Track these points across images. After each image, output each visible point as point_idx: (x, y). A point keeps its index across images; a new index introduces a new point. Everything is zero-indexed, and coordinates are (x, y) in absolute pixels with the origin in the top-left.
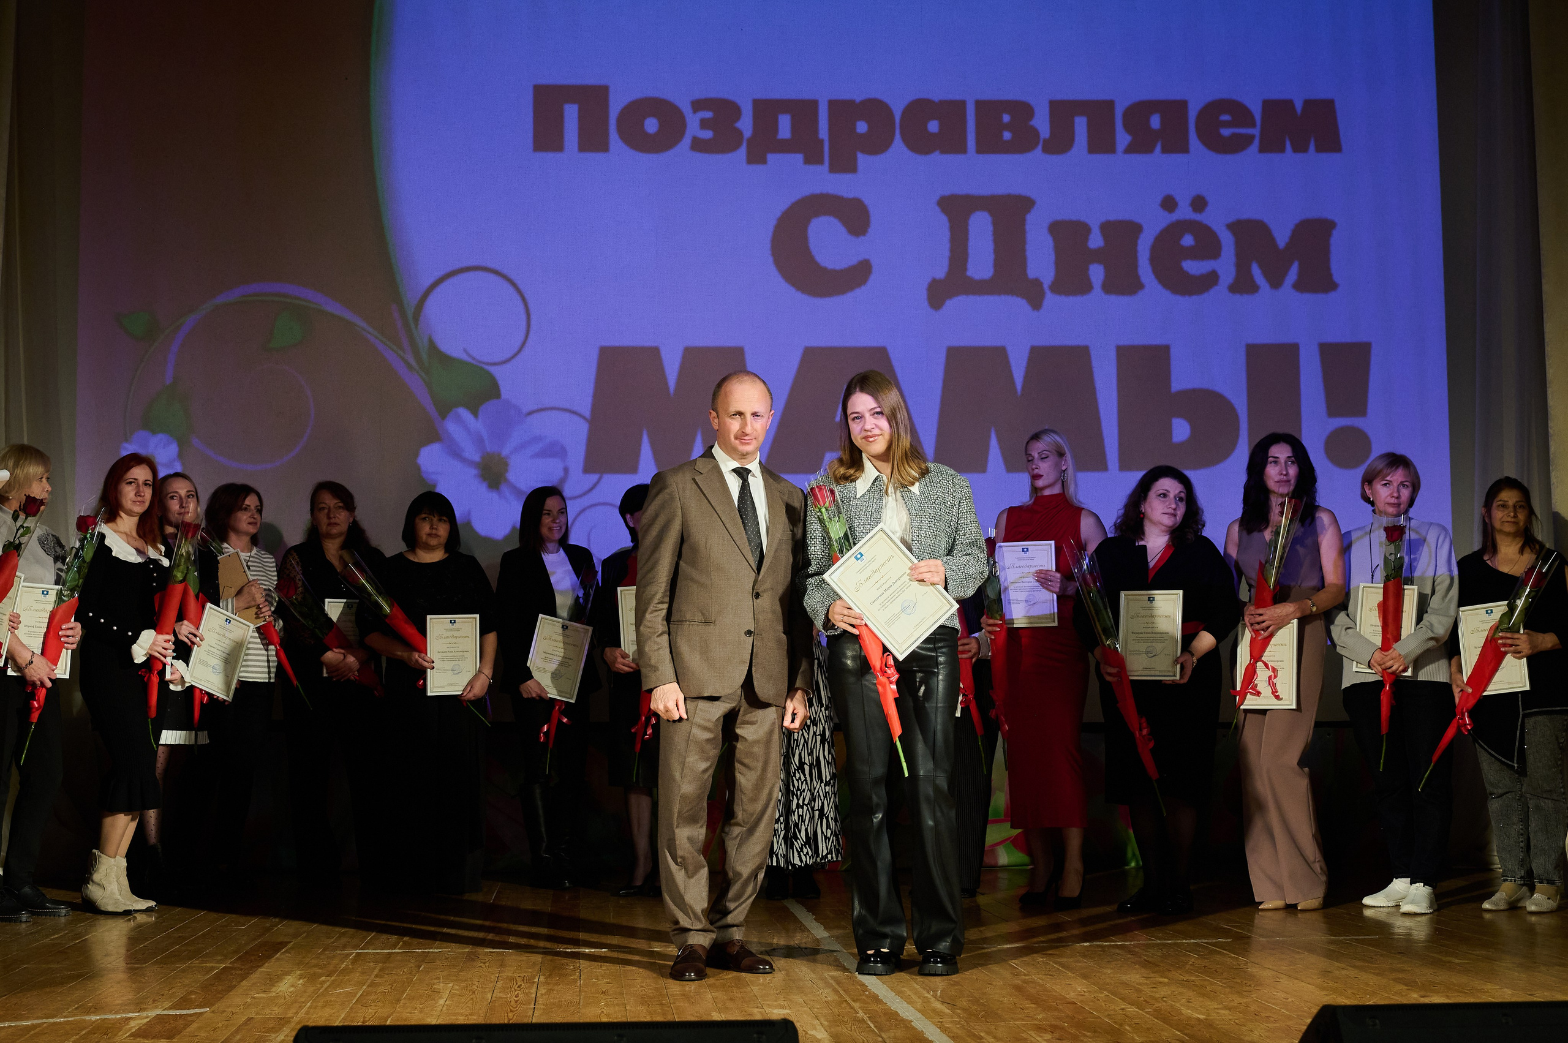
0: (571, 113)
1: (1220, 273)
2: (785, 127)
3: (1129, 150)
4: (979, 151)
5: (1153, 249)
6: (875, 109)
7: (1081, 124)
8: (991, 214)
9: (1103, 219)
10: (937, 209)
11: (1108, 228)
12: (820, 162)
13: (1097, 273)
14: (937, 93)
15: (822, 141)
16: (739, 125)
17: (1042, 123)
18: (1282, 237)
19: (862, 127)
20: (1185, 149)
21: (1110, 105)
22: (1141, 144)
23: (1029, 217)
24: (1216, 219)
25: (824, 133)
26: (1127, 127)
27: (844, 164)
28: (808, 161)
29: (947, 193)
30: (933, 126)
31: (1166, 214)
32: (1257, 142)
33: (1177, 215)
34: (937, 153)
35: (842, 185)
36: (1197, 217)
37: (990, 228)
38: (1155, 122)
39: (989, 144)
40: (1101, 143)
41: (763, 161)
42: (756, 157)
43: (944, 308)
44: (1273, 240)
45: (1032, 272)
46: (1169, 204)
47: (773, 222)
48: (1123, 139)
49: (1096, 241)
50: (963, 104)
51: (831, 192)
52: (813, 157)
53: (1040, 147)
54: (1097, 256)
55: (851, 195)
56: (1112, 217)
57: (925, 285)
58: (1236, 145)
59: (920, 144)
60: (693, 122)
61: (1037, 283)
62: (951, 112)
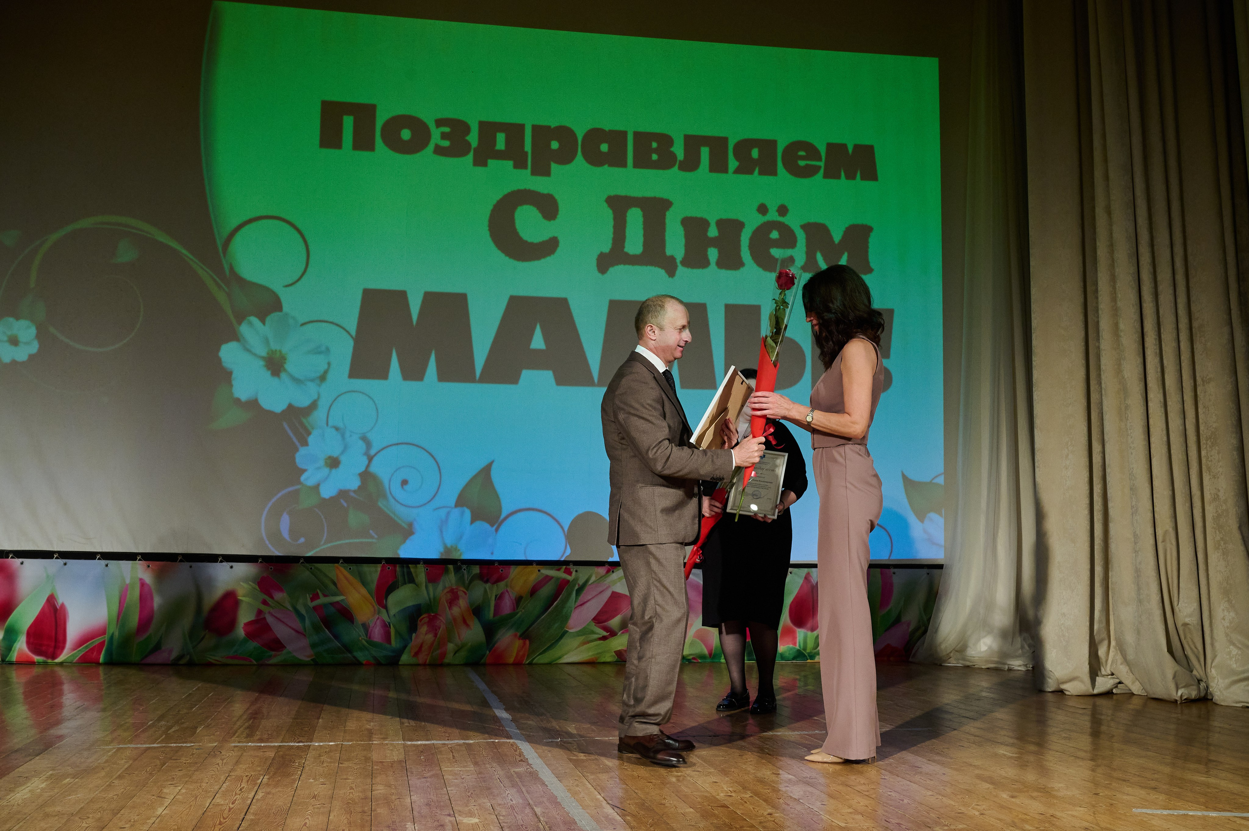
0: (348, 122)
1: (796, 258)
2: (501, 140)
3: (737, 171)
4: (636, 166)
5: (752, 239)
6: (564, 133)
7: (705, 152)
8: (642, 210)
9: (718, 218)
10: (606, 205)
11: (720, 223)
12: (526, 167)
13: (713, 254)
14: (608, 125)
15: (527, 153)
16: (468, 138)
17: (678, 149)
18: (837, 236)
19: (555, 145)
20: (774, 173)
21: (725, 140)
22: (745, 168)
23: (668, 213)
24: (794, 221)
25: (528, 147)
26: (737, 156)
27: (541, 169)
28: (516, 166)
29: (612, 194)
30: (604, 147)
31: (760, 216)
32: (822, 171)
33: (768, 217)
34: (606, 166)
35: (540, 185)
36: (781, 219)
37: (641, 220)
38: (755, 153)
39: (642, 162)
40: (718, 165)
41: (485, 164)
42: (480, 161)
43: (608, 272)
44: (831, 238)
45: (669, 252)
46: (763, 209)
47: (491, 207)
48: (733, 164)
49: (713, 232)
50: (624, 133)
51: (532, 188)
52: (520, 164)
53: (677, 167)
54: (714, 242)
55: (545, 192)
56: (724, 217)
57: (595, 257)
58: (808, 172)
59: (595, 159)
60: (436, 134)
61: (672, 259)
62: (617, 138)
